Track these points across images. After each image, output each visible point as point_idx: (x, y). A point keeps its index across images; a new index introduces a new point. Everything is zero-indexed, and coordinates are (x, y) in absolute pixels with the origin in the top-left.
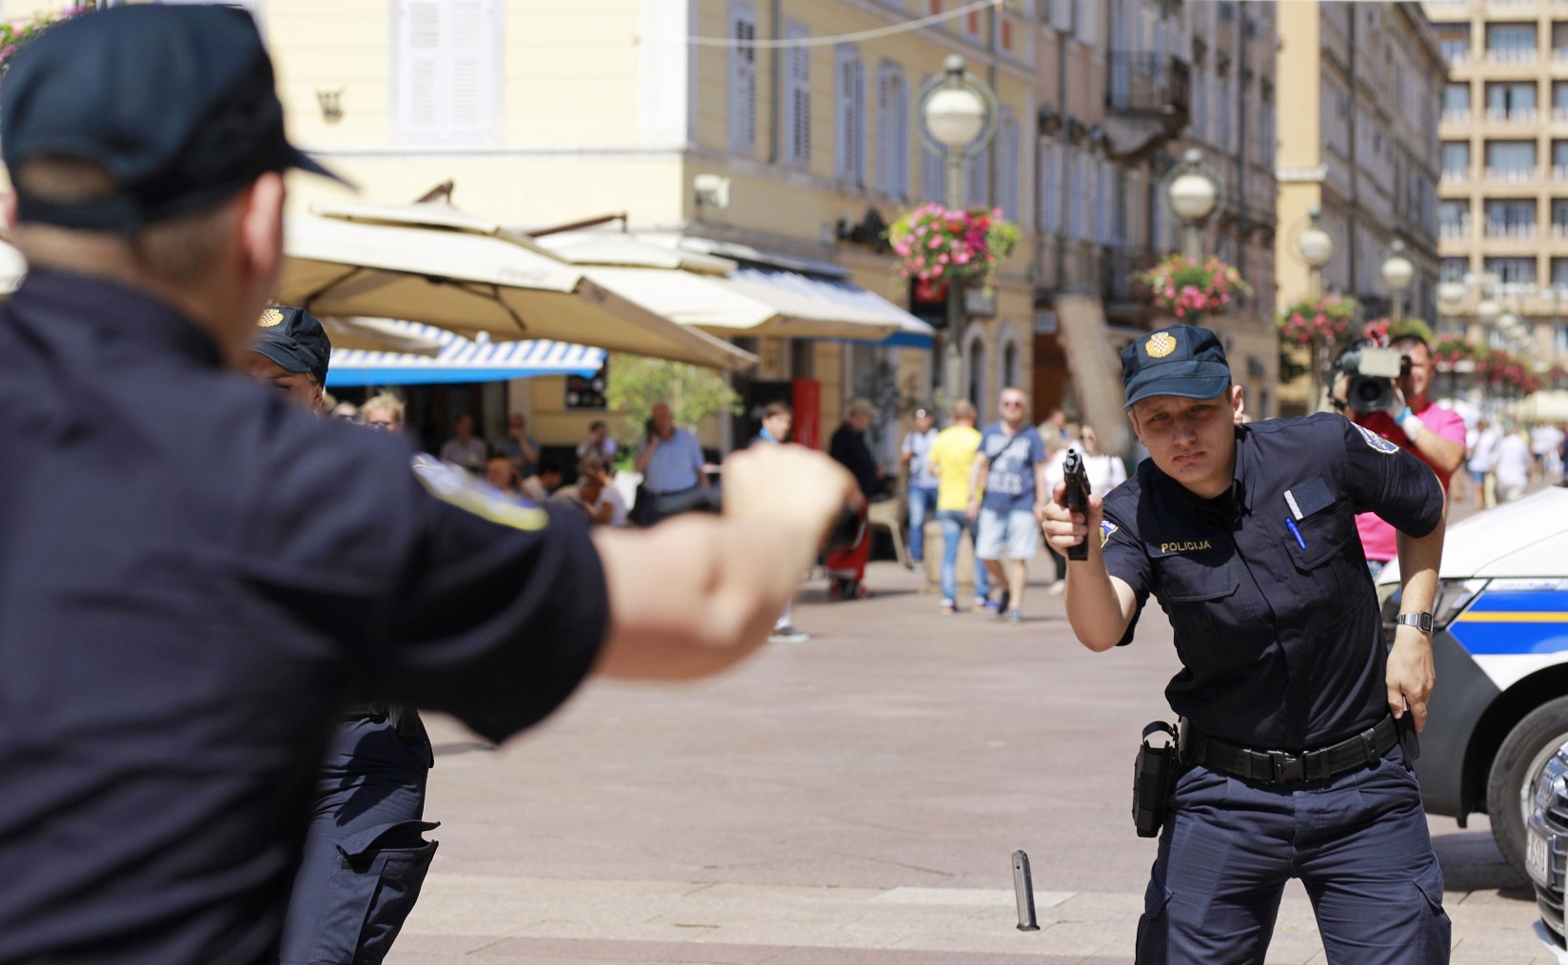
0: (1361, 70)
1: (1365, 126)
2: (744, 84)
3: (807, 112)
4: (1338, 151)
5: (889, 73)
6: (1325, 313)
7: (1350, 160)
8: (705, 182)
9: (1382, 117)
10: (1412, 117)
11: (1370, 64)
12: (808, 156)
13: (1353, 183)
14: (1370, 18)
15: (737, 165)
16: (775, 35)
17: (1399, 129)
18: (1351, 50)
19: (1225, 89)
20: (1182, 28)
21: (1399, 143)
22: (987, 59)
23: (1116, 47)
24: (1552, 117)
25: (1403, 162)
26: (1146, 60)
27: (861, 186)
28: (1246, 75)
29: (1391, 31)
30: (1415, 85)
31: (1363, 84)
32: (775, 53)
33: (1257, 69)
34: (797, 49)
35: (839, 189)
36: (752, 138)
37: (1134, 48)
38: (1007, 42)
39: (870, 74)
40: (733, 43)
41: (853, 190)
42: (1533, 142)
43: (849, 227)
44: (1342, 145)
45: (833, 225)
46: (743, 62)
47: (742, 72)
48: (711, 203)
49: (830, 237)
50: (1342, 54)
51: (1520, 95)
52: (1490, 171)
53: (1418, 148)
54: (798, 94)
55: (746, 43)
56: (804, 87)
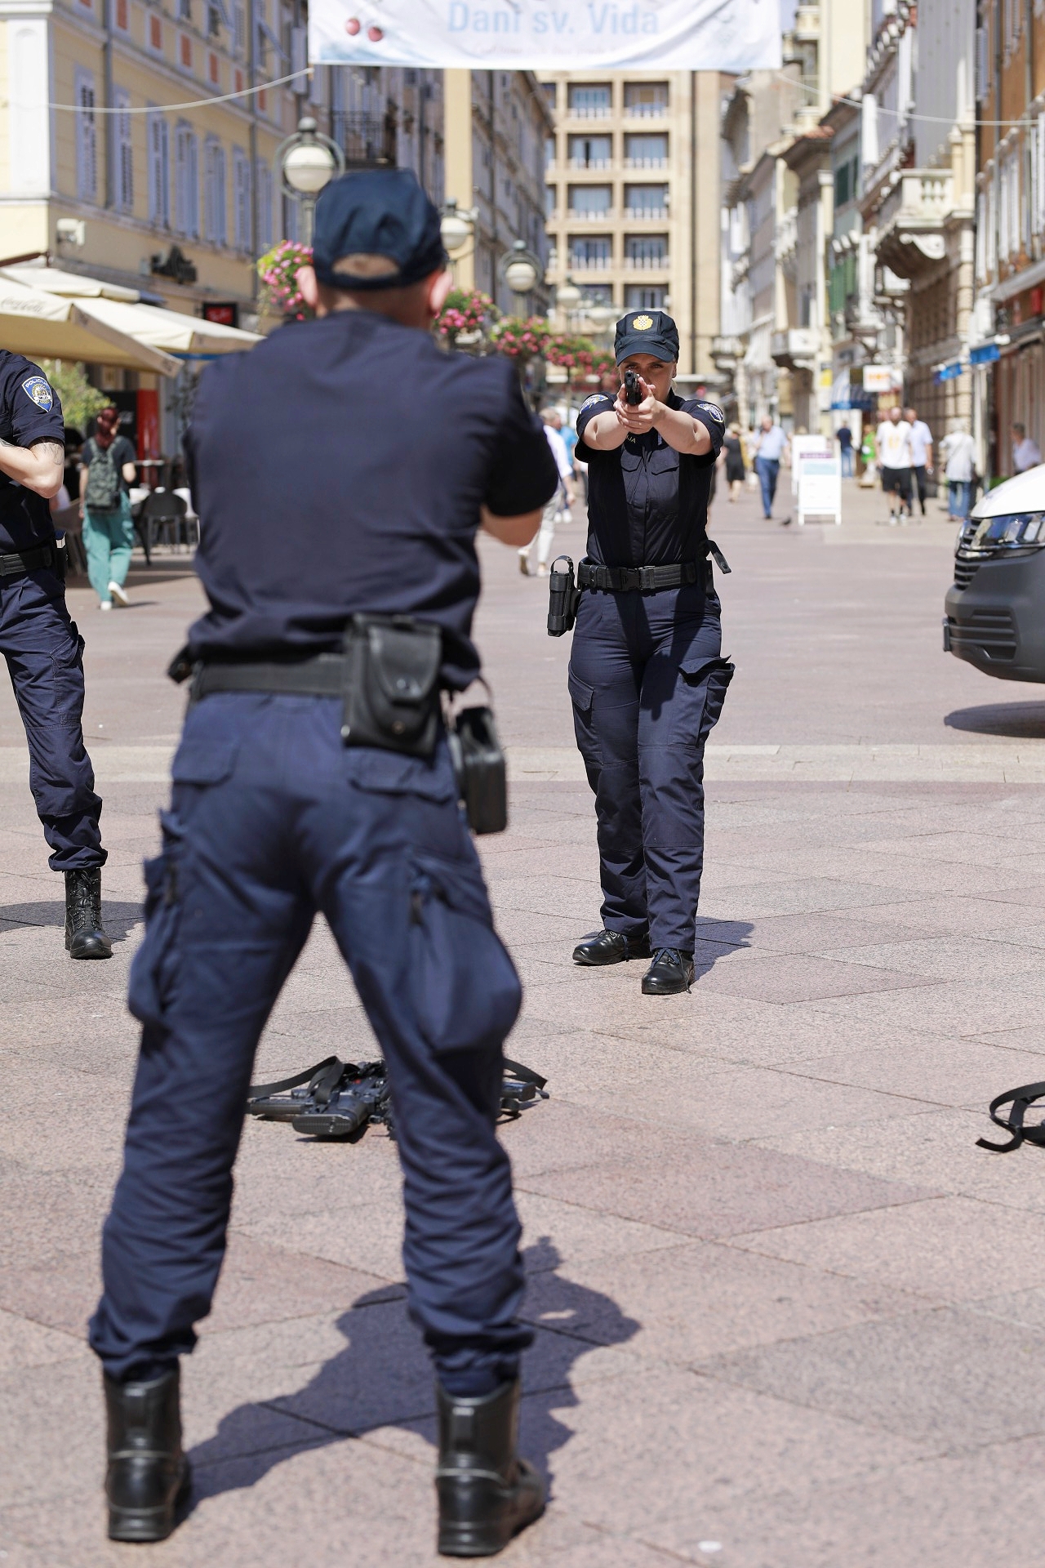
0: (498, 127)
1: (501, 173)
2: (88, 141)
3: (131, 166)
4: (485, 197)
5: (184, 130)
6: (530, 331)
7: (490, 201)
8: (65, 224)
9: (512, 167)
10: (529, 165)
11: (503, 122)
12: (131, 202)
13: (494, 223)
14: (504, 83)
15: (86, 209)
16: (108, 103)
17: (521, 177)
18: (491, 109)
19: (410, 141)
20: (380, 92)
21: (521, 189)
22: (250, 119)
23: (336, 108)
24: (625, 166)
25: (524, 202)
26: (358, 118)
27: (166, 226)
28: (424, 131)
29: (515, 91)
30: (530, 138)
31: (500, 135)
32: (108, 118)
33: (431, 124)
34: (122, 114)
35: (152, 230)
36: (94, 188)
37: (348, 109)
38: (262, 107)
39: (171, 132)
40: (80, 109)
41: (162, 230)
42: (609, 186)
43: (163, 261)
44: (486, 191)
45: (149, 261)
46: (87, 123)
47: (87, 130)
48: (69, 241)
49: (147, 271)
50: (485, 111)
51: (598, 146)
52: (572, 212)
53: (533, 191)
54: (124, 148)
55: (88, 109)
56: (129, 144)
